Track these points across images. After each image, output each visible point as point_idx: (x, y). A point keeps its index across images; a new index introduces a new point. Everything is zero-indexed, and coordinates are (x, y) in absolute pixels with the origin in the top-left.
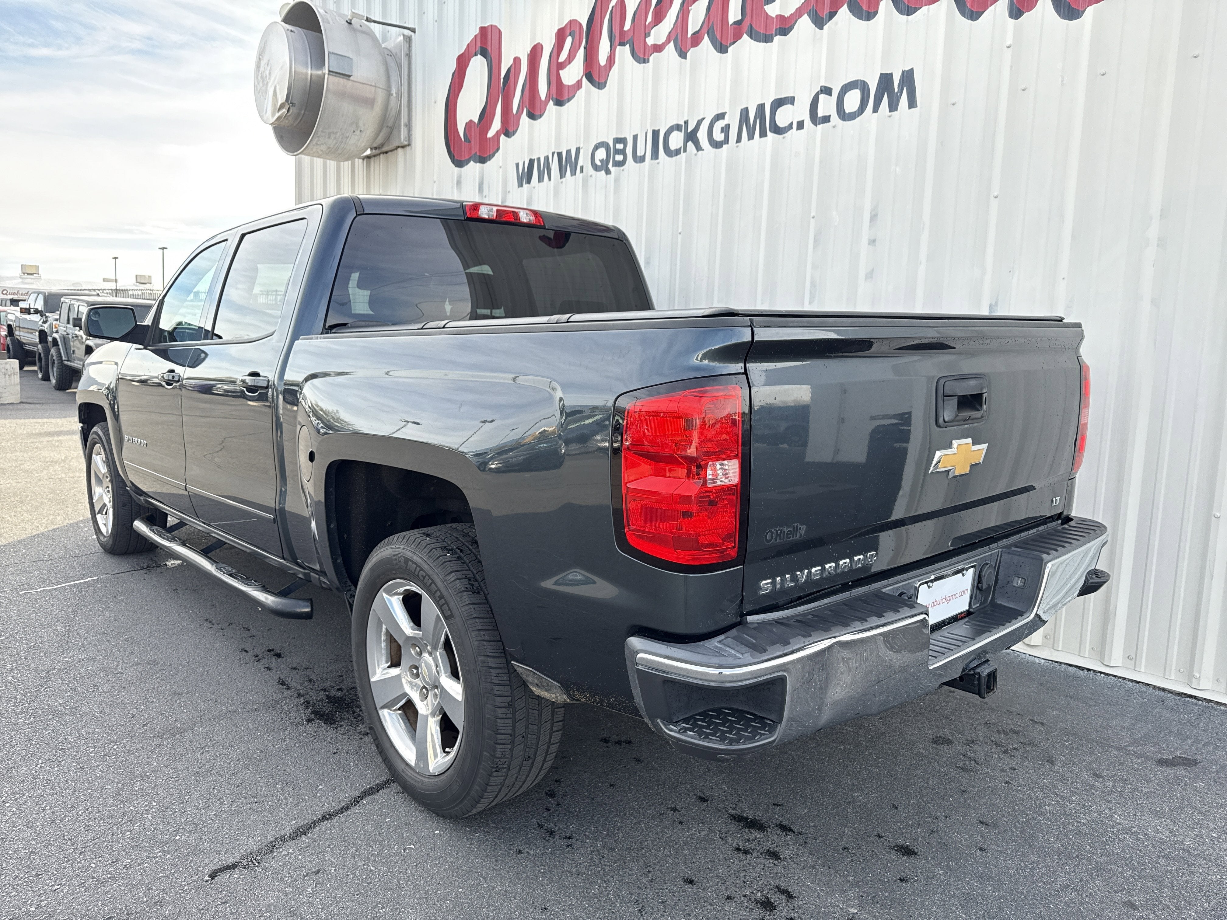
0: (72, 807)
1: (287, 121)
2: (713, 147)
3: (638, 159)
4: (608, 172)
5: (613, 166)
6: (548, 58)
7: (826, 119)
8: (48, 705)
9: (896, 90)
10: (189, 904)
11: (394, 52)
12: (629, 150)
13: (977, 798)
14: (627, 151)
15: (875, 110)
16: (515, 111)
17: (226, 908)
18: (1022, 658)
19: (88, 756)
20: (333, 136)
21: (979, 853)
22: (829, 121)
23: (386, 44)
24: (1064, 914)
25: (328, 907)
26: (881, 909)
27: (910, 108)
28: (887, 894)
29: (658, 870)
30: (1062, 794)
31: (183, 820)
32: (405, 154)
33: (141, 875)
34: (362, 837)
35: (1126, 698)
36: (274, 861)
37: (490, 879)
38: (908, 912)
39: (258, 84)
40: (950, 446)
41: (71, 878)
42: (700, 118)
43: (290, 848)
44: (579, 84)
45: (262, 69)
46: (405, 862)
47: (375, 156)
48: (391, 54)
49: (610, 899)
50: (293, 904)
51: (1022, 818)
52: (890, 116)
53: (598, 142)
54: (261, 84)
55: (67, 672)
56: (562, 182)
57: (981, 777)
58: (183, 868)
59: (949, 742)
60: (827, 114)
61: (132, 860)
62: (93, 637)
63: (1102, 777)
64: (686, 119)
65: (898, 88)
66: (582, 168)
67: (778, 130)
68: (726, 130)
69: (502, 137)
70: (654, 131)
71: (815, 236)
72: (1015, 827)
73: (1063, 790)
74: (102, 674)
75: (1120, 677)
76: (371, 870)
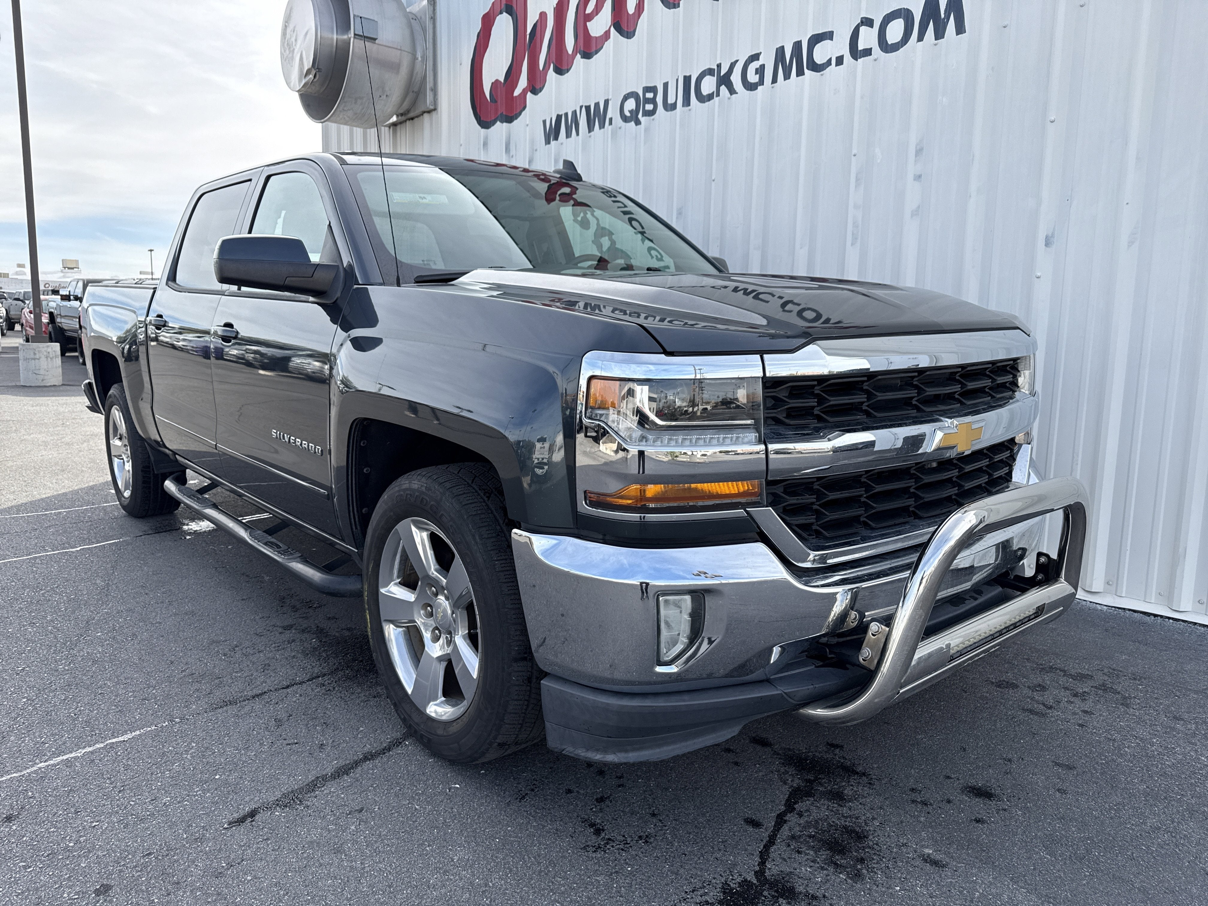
0: (111, 747)
1: (313, 88)
2: (748, 90)
3: (669, 108)
4: (638, 123)
5: (643, 116)
6: (575, 10)
7: (868, 52)
8: (88, 653)
9: (943, 16)
10: (230, 841)
11: (419, 16)
12: (659, 99)
13: (1050, 740)
14: (657, 100)
15: (920, 38)
16: (541, 68)
17: (268, 845)
18: (1082, 605)
19: (127, 700)
20: (359, 101)
21: (1058, 795)
22: (871, 54)
23: (410, 8)
24: (1158, 856)
25: (372, 844)
26: (958, 850)
27: (957, 34)
28: (962, 835)
29: (716, 810)
30: (1142, 736)
31: (222, 760)
32: (431, 120)
33: (181, 812)
34: (406, 777)
35: (1199, 643)
36: (315, 801)
37: (540, 818)
38: (988, 853)
39: (285, 51)
41: (111, 814)
42: (733, 61)
43: (332, 787)
44: (607, 35)
45: (288, 36)
46: (451, 802)
47: (401, 123)
48: (415, 17)
49: (667, 838)
50: (337, 841)
51: (1101, 760)
52: (935, 45)
53: (628, 92)
54: (287, 52)
55: (106, 622)
56: (590, 137)
57: (1053, 719)
58: (223, 806)
59: (1015, 686)
60: (869, 47)
61: (172, 798)
62: (132, 590)
63: (1183, 720)
64: (718, 62)
65: (945, 14)
66: (611, 119)
67: (816, 68)
68: (761, 71)
69: (529, 95)
70: (685, 77)
71: (857, 174)
72: (1095, 769)
73: (1143, 732)
74: (141, 624)
75: (1191, 623)
76: (416, 809)
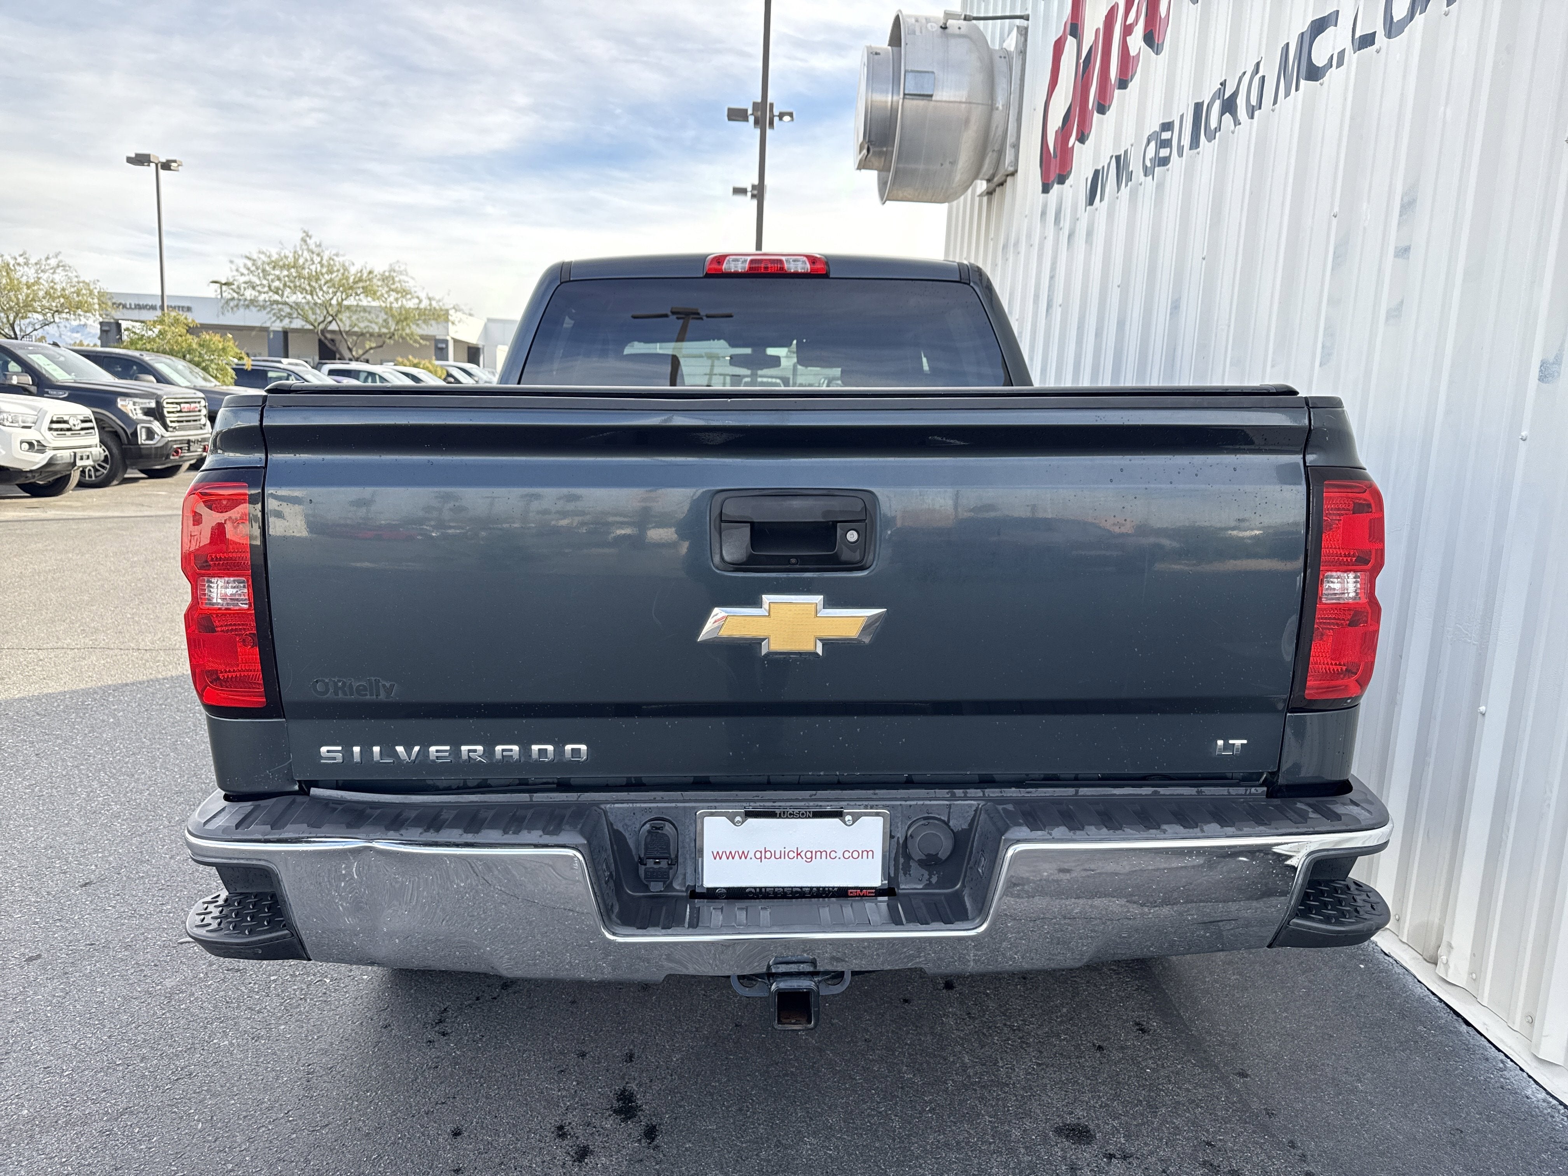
2: (1249, 116)
4: (1155, 175)
5: (1159, 166)
6: (1121, 21)
14: (1173, 140)
16: (1089, 108)
22: (1373, 43)
32: (1013, 187)
40: (757, 604)
42: (1241, 74)
44: (1140, 52)
47: (991, 191)
52: (1447, 14)
53: (1150, 132)
56: (1118, 198)
60: (1370, 31)
64: (1223, 79)
66: (1131, 174)
67: (1313, 74)
69: (1078, 146)
70: (1199, 104)
